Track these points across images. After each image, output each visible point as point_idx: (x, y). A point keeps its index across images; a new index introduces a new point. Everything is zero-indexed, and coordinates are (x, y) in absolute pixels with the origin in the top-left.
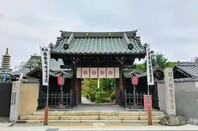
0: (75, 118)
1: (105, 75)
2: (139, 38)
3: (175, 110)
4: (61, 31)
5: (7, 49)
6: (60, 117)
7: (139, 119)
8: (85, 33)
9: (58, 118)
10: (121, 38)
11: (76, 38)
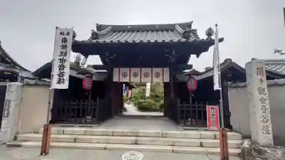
1: (150, 78)
2: (196, 30)
3: (271, 136)
6: (75, 139)
7: (201, 145)
8: (127, 26)
10: (172, 31)
11: (115, 32)
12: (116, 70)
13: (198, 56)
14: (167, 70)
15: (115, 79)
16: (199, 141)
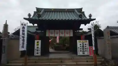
1: (64, 34)
2: (84, 12)
4: (36, 8)
5: (6, 21)
10: (73, 12)
11: (46, 12)
13: (85, 25)
15: (47, 35)
16: (86, 60)
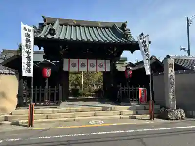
0: (66, 116)
1: (95, 68)
6: (47, 116)
9: (45, 117)
11: (62, 25)
12: (66, 61)
13: (132, 52)
14: (108, 62)
